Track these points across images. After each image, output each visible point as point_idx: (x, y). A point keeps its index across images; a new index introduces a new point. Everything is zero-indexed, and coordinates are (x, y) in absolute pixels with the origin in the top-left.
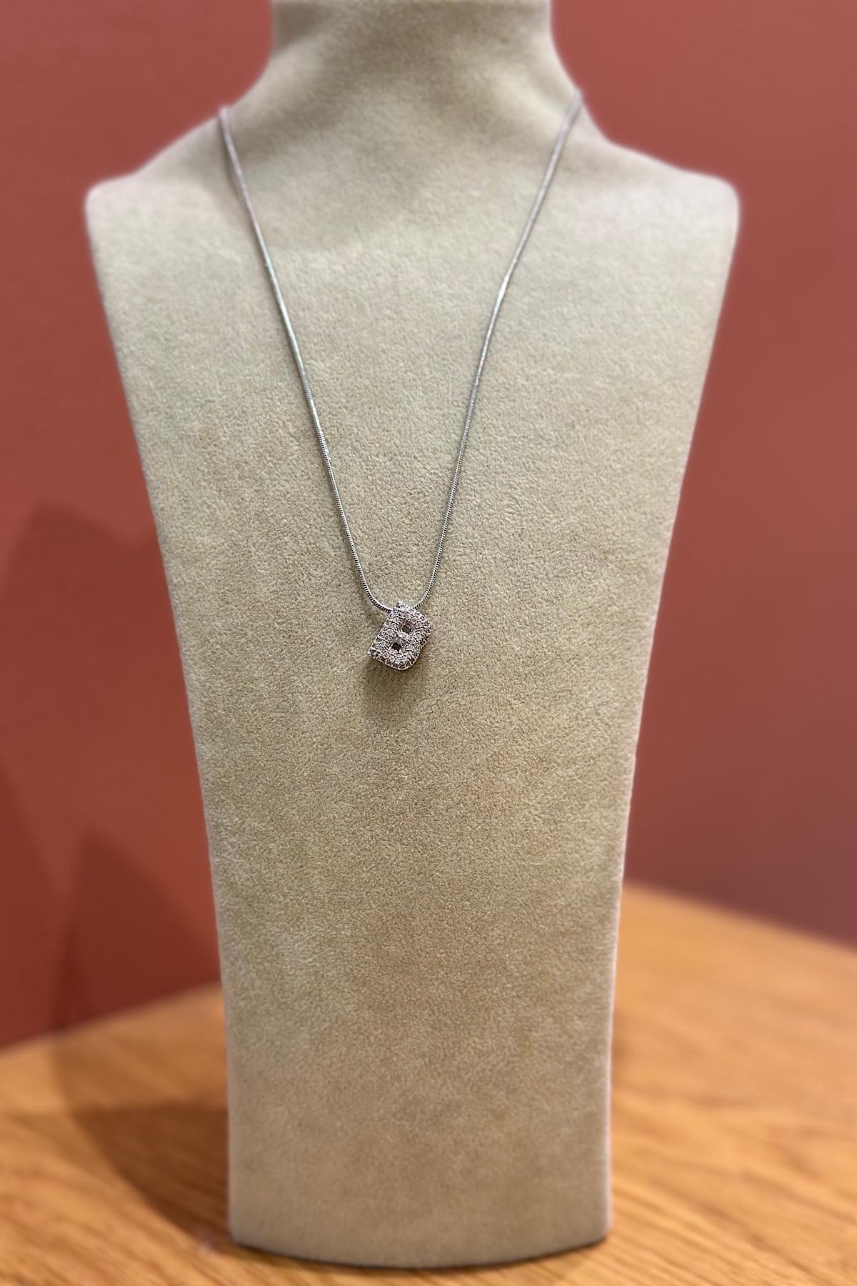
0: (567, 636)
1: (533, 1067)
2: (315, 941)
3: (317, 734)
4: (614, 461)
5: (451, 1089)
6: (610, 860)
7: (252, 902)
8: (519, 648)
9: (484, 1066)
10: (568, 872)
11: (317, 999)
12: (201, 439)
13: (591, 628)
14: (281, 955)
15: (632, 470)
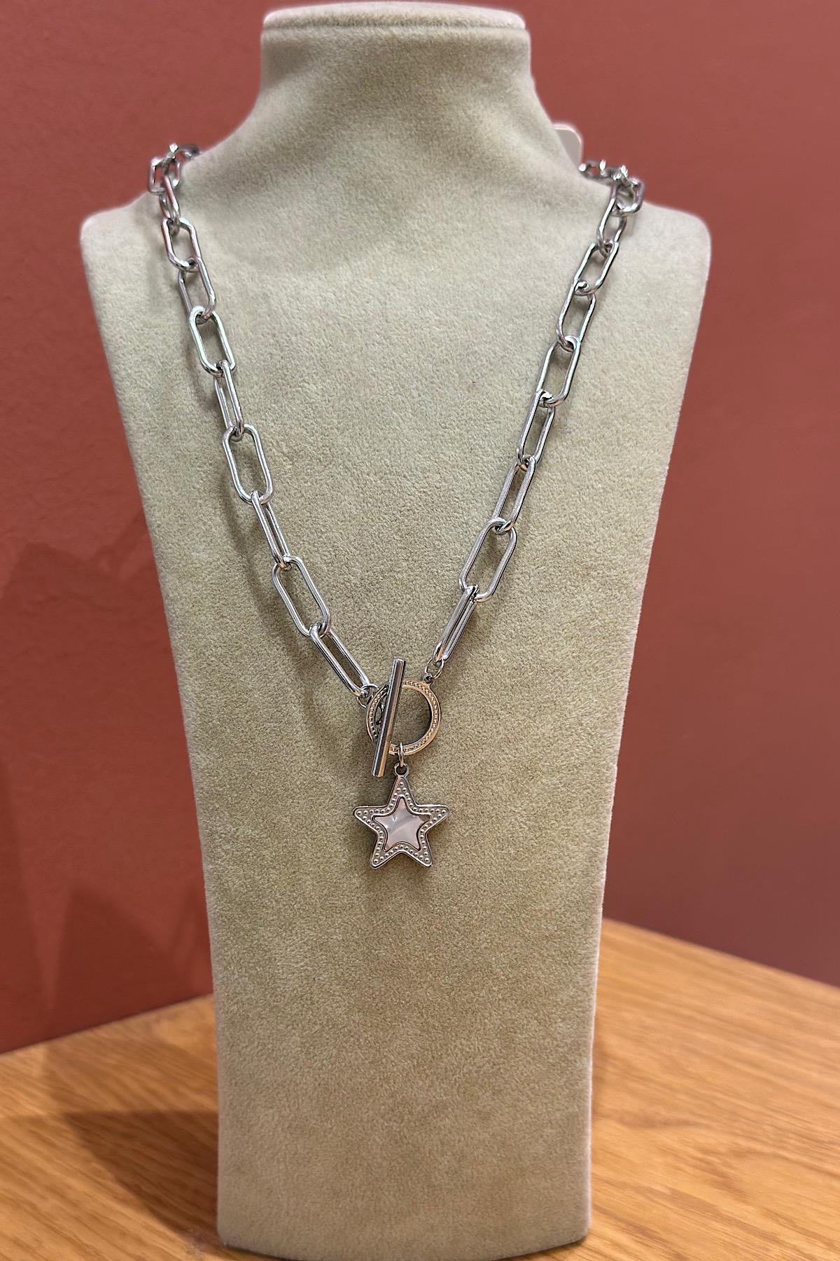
0: (551, 649)
1: (518, 1069)
2: (307, 945)
3: (310, 743)
4: (596, 481)
5: (438, 1091)
6: (592, 866)
7: (245, 907)
8: (506, 660)
9: (471, 1068)
10: (552, 877)
11: (309, 1002)
12: (196, 458)
13: (574, 641)
14: (273, 959)
15: (612, 489)
